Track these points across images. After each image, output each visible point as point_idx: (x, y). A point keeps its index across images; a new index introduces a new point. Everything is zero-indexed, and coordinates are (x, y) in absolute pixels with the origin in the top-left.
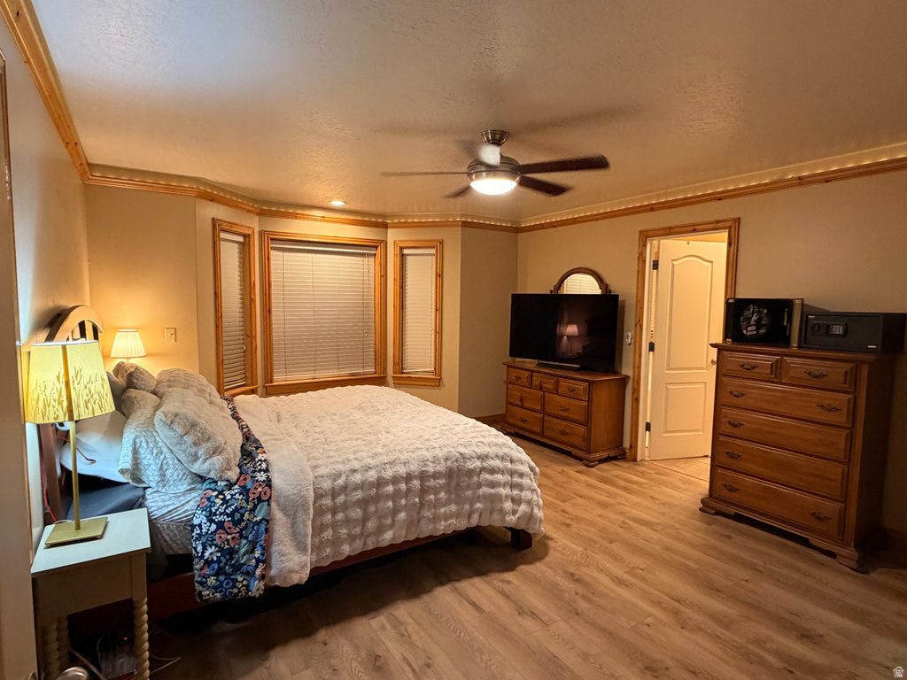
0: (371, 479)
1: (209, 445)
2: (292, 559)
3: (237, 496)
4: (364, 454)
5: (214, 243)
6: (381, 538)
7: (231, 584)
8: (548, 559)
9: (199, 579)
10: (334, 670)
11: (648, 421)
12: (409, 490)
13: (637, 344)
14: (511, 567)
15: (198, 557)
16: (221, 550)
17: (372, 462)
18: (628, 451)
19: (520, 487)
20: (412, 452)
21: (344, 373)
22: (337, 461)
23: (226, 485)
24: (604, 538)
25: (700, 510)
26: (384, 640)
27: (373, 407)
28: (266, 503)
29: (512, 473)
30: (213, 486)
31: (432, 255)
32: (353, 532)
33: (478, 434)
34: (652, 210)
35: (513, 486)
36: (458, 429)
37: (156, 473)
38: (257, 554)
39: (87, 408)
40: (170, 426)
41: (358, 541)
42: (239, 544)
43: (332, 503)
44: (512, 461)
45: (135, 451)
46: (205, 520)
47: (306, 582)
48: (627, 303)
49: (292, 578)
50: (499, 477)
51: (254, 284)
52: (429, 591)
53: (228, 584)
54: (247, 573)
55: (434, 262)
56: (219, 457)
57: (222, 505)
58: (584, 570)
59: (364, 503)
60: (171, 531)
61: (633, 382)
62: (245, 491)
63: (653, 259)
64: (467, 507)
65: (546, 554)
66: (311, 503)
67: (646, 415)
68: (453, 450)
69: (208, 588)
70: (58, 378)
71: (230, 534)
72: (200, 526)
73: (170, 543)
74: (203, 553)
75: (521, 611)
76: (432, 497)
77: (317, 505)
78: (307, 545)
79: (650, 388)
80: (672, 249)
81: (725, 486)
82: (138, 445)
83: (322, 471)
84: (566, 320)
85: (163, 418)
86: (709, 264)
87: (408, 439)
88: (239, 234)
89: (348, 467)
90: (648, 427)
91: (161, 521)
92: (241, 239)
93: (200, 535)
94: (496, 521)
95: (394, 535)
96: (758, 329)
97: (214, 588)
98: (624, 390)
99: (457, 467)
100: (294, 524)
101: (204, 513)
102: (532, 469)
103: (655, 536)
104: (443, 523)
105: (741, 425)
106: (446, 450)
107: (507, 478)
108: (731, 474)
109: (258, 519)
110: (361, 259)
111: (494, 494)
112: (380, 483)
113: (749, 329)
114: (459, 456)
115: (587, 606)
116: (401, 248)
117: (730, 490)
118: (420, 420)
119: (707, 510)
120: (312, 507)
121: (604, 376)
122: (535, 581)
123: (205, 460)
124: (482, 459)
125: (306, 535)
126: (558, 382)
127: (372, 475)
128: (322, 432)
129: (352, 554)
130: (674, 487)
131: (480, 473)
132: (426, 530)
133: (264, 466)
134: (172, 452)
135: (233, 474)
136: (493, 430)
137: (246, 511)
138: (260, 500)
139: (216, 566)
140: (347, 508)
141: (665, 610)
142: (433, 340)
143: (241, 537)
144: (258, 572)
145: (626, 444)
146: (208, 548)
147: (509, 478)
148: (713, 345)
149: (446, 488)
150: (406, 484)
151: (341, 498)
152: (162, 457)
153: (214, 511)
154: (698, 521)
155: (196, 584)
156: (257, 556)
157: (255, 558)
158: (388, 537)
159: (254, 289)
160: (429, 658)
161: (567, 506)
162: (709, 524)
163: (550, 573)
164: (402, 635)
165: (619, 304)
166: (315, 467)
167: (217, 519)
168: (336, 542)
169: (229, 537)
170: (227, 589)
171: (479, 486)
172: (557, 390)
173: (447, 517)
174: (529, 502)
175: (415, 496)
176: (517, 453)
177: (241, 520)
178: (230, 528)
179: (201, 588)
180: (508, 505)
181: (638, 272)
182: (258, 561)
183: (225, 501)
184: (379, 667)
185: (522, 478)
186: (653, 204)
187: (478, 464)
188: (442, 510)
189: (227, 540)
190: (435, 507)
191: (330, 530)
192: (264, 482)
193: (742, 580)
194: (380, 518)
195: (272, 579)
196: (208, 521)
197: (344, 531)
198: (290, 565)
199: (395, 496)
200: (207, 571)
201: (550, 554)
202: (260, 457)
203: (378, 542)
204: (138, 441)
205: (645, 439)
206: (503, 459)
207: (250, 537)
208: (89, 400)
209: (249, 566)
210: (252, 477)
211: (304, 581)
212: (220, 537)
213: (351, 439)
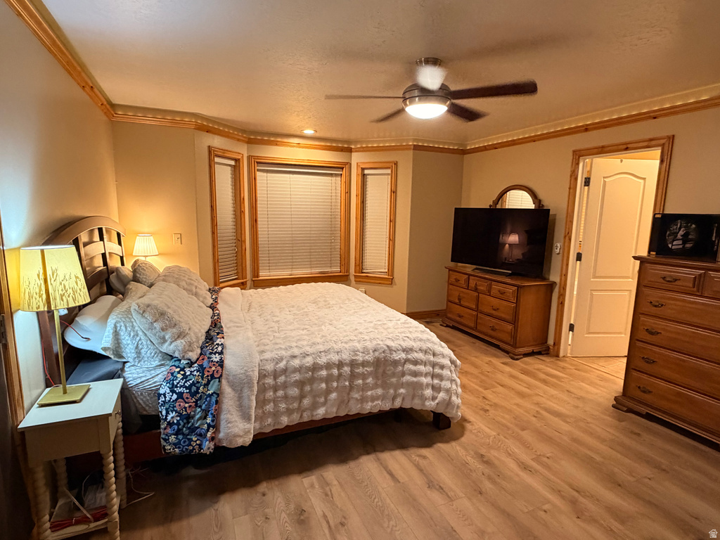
0: (308, 365)
1: (174, 330)
2: (237, 426)
3: (195, 373)
4: (305, 343)
5: (210, 166)
6: (315, 413)
7: (187, 443)
8: (463, 439)
9: (163, 436)
10: (267, 518)
11: (572, 322)
12: (340, 375)
13: (566, 255)
14: (429, 445)
15: (163, 419)
16: (180, 415)
17: (309, 350)
18: (551, 347)
19: (441, 377)
20: (346, 343)
21: (316, 271)
22: (281, 348)
23: (188, 363)
24: (517, 425)
25: (613, 406)
26: (311, 497)
27: (325, 301)
28: (218, 380)
29: (434, 365)
30: (177, 363)
31: (388, 174)
32: (291, 407)
33: (406, 330)
34: (586, 130)
35: (433, 376)
36: (390, 324)
37: (133, 351)
38: (209, 420)
39: (63, 301)
40: (142, 315)
41: (295, 414)
42: (195, 412)
43: (274, 383)
44: (434, 355)
45: (116, 334)
46: (168, 391)
47: (250, 444)
48: (557, 217)
49: (236, 441)
50: (421, 368)
51: (243, 199)
52: (356, 458)
53: (185, 442)
54: (200, 435)
55: (390, 180)
56: (182, 341)
57: (182, 379)
58: (494, 453)
59: (301, 384)
60: (145, 397)
61: (560, 287)
62: (202, 369)
63: (584, 177)
64: (392, 391)
65: (462, 435)
66: (255, 382)
67: (570, 316)
68: (381, 343)
69: (170, 444)
70: (38, 275)
71: (188, 403)
72: (164, 395)
73: (144, 406)
74: (166, 416)
75: (432, 484)
76: (360, 382)
77: (261, 383)
78: (251, 415)
79: (575, 293)
80: (603, 166)
81: (639, 387)
82: (119, 328)
83: (268, 355)
84: (509, 229)
85: (137, 308)
86: (642, 181)
87: (345, 331)
88: (232, 159)
89: (289, 353)
90: (572, 328)
91: (136, 389)
92: (233, 163)
93: (164, 402)
94: (416, 404)
95: (326, 411)
96: (684, 242)
97: (174, 444)
98: (550, 294)
99: (384, 358)
100: (240, 398)
101: (168, 385)
102: (452, 362)
103: (565, 427)
104: (370, 404)
105: (658, 333)
106: (375, 342)
107: (428, 369)
108: (645, 377)
109: (210, 392)
110: (330, 178)
111: (416, 382)
112: (315, 368)
113: (675, 243)
114: (386, 348)
115: (491, 486)
116: (363, 169)
117: (644, 392)
118: (361, 315)
119: (620, 407)
120: (256, 385)
121: (532, 281)
122: (449, 459)
123: (171, 343)
124: (407, 352)
125: (250, 408)
126: (490, 286)
127: (309, 361)
128: (278, 321)
129: (291, 424)
130: (591, 383)
131: (405, 363)
132: (354, 409)
133: (220, 349)
134: (146, 335)
135: (193, 356)
136: (422, 327)
137: (201, 385)
138: (212, 377)
139: (176, 427)
140: (286, 387)
141: (563, 497)
142: (387, 246)
143: (196, 405)
144: (209, 434)
145: (551, 341)
146: (170, 412)
147: (431, 369)
148: (635, 258)
149: (375, 374)
150: (338, 370)
151: (282, 379)
152: (138, 338)
153: (175, 384)
154: (609, 416)
155: (162, 440)
156: (208, 421)
157: (207, 423)
158: (321, 413)
159: (244, 203)
160: (345, 518)
161: (488, 394)
162: (620, 420)
163: (462, 452)
164: (327, 495)
165: (550, 218)
166: (263, 352)
167: (178, 390)
168: (276, 414)
169: (187, 405)
170: (184, 446)
171: (403, 374)
172: (489, 291)
173: (373, 399)
174: (448, 391)
175: (345, 380)
176: (440, 348)
177: (197, 392)
178: (187, 398)
179: (165, 444)
180: (428, 392)
181: (570, 188)
182: (209, 426)
183: (185, 376)
184: (302, 520)
185: (442, 370)
186: (587, 125)
187: (403, 355)
188: (369, 393)
189: (185, 408)
190: (363, 390)
191: (272, 404)
192: (217, 362)
193: (646, 477)
194: (315, 397)
195: (220, 440)
196: (171, 391)
197: (283, 406)
198: (236, 430)
199: (328, 380)
200: (169, 431)
201: (465, 436)
202: (218, 341)
203: (312, 416)
204: (118, 325)
205: (567, 338)
206: (426, 352)
207: (204, 406)
208: (64, 294)
209: (202, 429)
210: (209, 358)
211: (247, 444)
212: (180, 405)
213: (298, 329)
